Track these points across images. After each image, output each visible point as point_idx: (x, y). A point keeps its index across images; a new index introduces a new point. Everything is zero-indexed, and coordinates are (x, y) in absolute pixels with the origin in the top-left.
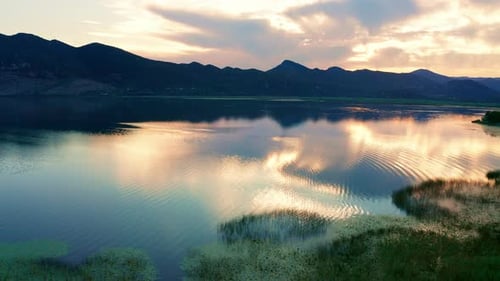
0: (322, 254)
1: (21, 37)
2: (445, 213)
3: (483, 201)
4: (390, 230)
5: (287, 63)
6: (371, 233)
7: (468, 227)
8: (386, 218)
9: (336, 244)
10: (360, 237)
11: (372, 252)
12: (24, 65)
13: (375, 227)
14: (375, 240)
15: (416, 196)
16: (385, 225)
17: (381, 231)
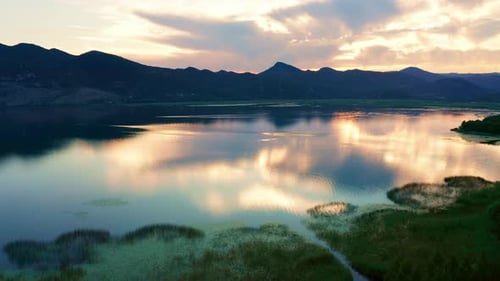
0: (358, 220)
1: (23, 47)
2: (414, 202)
3: (437, 195)
4: (387, 210)
5: (279, 65)
6: (378, 211)
7: (424, 208)
8: (384, 205)
9: (363, 216)
10: (373, 213)
11: (379, 219)
12: (29, 75)
13: (379, 209)
14: (380, 214)
15: (400, 193)
16: (384, 208)
17: (382, 211)
